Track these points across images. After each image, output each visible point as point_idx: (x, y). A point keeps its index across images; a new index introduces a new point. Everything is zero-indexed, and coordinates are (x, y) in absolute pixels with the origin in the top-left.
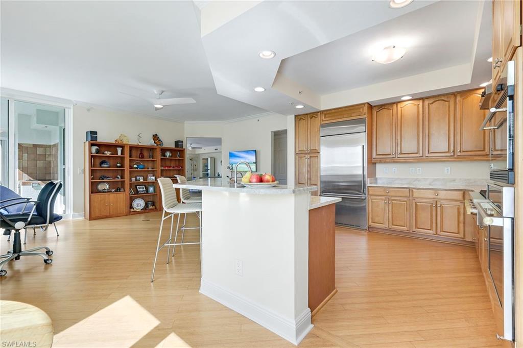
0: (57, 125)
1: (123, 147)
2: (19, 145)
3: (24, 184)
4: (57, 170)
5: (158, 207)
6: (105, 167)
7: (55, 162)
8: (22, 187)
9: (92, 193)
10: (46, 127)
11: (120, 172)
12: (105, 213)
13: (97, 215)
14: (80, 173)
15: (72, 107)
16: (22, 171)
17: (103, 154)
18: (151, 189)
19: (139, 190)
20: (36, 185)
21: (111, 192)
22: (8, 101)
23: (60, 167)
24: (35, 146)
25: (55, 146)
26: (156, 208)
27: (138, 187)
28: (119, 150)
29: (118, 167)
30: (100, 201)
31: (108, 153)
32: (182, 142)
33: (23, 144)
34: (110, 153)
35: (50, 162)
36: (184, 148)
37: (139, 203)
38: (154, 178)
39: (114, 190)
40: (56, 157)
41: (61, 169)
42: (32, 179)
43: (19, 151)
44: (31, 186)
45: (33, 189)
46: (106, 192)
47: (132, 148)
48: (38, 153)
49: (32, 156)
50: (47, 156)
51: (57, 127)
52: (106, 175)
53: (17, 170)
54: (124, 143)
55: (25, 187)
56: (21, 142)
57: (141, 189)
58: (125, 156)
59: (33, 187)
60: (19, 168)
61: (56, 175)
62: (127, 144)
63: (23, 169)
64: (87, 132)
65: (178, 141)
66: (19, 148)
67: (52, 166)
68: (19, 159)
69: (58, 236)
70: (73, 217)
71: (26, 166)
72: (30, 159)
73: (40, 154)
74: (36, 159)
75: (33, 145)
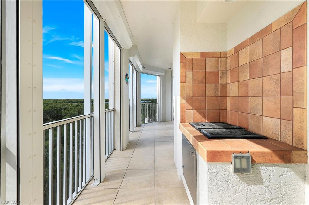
24: (204, 56)
43: (182, 67)
48: (207, 69)
49: (199, 76)
50: (220, 73)
55: (217, 166)
56: (184, 51)
59: (237, 170)
71: (191, 95)
72: (196, 82)
73: (211, 72)
74: (204, 81)
75: (201, 53)
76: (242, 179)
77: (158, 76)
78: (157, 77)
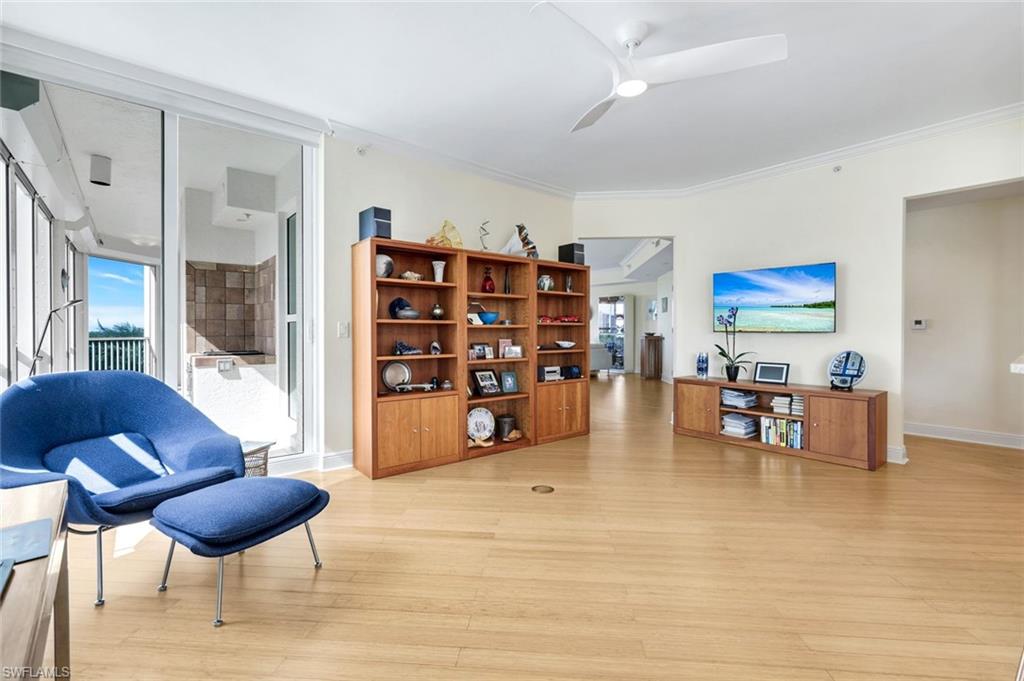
0: (272, 210)
1: (447, 256)
2: (189, 264)
3: (200, 363)
4: (273, 327)
5: (529, 435)
6: (407, 318)
7: (266, 306)
8: (195, 369)
9: (379, 395)
10: (248, 215)
11: (435, 333)
12: (411, 457)
13: (393, 462)
14: (341, 337)
15: (322, 140)
16: (195, 329)
17: (400, 277)
18: (509, 382)
19: (482, 384)
20: (228, 366)
21: (422, 390)
22: (163, 113)
23: (281, 319)
24: (222, 269)
25: (269, 266)
26: (523, 436)
27: (478, 374)
28: (439, 267)
29: (435, 317)
30: (399, 420)
31: (412, 277)
32: (581, 247)
33: (194, 263)
34: (417, 275)
35: (252, 307)
36: (586, 264)
37: (479, 420)
38: (517, 349)
39: (428, 386)
40: (268, 293)
41: (281, 323)
42: (217, 350)
43: (188, 280)
44: (217, 369)
45: (219, 376)
46: (409, 392)
47: (474, 261)
48: (228, 286)
49: (216, 294)
50: (246, 292)
51: (273, 214)
52: (406, 340)
53: (184, 326)
54: (454, 246)
55: (203, 371)
56: (190, 259)
57: (487, 382)
58: (458, 285)
59: (220, 371)
60: (188, 322)
61: (269, 340)
62: (461, 251)
63: (197, 324)
64: (362, 215)
65: (572, 245)
66: (187, 274)
67: (258, 318)
68: (188, 300)
69: (318, 567)
70: (325, 465)
71: (204, 317)
72: (212, 301)
73: (233, 289)
74: (223, 299)
75: (218, 265)
76: (225, 377)
77: (147, 265)
78: (145, 267)
